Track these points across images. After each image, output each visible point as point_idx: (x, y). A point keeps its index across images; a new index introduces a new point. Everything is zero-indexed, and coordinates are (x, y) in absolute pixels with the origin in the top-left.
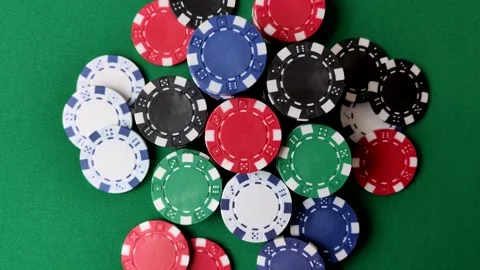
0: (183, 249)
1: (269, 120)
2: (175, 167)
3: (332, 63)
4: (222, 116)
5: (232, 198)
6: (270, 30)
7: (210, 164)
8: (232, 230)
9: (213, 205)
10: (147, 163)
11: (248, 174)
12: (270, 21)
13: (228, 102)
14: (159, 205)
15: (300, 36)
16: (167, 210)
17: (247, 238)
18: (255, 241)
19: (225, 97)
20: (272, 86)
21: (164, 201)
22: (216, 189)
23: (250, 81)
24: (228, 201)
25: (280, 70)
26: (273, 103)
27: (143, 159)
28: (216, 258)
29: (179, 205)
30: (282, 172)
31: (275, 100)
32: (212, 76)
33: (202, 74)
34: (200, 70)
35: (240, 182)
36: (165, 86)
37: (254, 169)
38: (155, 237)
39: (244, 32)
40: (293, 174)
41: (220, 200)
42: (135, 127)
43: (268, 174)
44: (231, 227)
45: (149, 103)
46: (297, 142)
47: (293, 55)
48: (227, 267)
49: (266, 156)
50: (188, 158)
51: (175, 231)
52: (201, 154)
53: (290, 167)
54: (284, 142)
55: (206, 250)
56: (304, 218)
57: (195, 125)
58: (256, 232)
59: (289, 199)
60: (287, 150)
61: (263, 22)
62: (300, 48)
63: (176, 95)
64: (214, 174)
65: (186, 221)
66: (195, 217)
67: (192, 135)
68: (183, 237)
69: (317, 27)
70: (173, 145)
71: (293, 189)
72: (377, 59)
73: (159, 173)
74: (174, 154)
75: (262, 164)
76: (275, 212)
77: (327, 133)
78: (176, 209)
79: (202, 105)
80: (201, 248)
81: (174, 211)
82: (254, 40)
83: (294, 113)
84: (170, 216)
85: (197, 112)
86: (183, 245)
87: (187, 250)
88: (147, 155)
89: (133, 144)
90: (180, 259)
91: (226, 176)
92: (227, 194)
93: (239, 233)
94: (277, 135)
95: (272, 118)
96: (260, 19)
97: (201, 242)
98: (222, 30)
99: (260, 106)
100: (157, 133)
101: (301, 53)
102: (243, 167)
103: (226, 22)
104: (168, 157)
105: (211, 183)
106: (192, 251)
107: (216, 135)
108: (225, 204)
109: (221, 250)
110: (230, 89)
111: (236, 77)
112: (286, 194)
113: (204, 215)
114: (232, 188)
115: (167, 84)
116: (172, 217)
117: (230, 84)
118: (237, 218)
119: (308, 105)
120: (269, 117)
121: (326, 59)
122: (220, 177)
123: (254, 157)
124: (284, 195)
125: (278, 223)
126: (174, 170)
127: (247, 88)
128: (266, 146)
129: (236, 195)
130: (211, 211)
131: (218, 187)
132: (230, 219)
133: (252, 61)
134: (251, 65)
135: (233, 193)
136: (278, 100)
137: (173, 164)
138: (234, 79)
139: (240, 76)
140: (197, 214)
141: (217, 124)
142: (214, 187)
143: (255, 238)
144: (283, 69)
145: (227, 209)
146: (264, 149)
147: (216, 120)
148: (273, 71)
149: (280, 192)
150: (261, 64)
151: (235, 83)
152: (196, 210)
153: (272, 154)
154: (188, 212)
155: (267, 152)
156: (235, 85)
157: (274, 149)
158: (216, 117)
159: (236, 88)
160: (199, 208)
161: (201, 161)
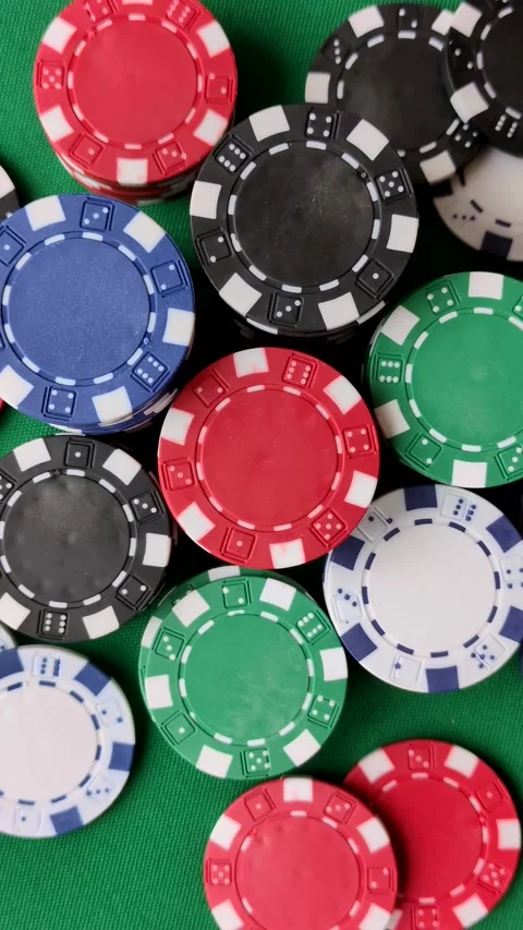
0: (349, 813)
1: (298, 374)
2: (179, 653)
3: (331, 127)
4: (186, 455)
5: (363, 617)
6: (133, 172)
7: (253, 581)
8: (420, 686)
9: (335, 665)
10: (112, 690)
11: (356, 534)
12: (116, 149)
13: (172, 413)
14: (214, 763)
15: (212, 128)
16: (241, 760)
17: (469, 677)
18: (492, 668)
19: (157, 408)
20: (239, 295)
21: (220, 747)
22: (310, 626)
23: (180, 328)
24: (358, 629)
25: (228, 243)
26: (274, 331)
27: (96, 690)
28: (440, 772)
29: (260, 728)
30: (427, 465)
31: (272, 322)
32: (86, 388)
33: (60, 402)
34: (47, 398)
35: (350, 565)
36: (8, 494)
37: (357, 513)
39: (72, 228)
40: (454, 451)
41: (342, 642)
42: (21, 638)
43: (397, 497)
44: (412, 679)
46: (401, 372)
47: (230, 185)
48: (478, 770)
49: (355, 463)
50: (190, 607)
51: (299, 790)
52: (215, 574)
53: (432, 440)
54: (372, 398)
55: (401, 772)
57: (145, 524)
58: (477, 648)
59: (490, 513)
60: (392, 410)
61: (102, 165)
62: (231, 156)
64: (280, 594)
65: (304, 748)
66: (313, 723)
67: (157, 551)
68: (329, 789)
69: (233, 76)
70: (134, 609)
71: (482, 485)
72: (426, 31)
73: (157, 693)
74: (154, 625)
75: (362, 489)
76: (482, 567)
77: (451, 294)
78: (260, 742)
79: (122, 465)
80: (386, 778)
81: (257, 750)
82: (110, 226)
83: (339, 312)
84: (258, 765)
85: (125, 493)
86: (344, 805)
87: (360, 808)
88: (98, 674)
89: (49, 676)
90: (361, 841)
91: (308, 578)
92: (343, 617)
93: (443, 679)
94: (343, 393)
95: (301, 368)
96: (89, 166)
97: (375, 765)
98: (20, 265)
99: (251, 361)
100: (77, 611)
101: (241, 165)
102: (327, 529)
103: (16, 238)
104: (147, 640)
105: (288, 619)
106: (371, 799)
107: (209, 511)
108: (357, 644)
109: (436, 746)
110: (151, 381)
111: (141, 345)
112: (474, 507)
113: (332, 703)
114: (343, 595)
115: (9, 486)
116: (267, 766)
117: (140, 371)
118: (410, 652)
119: (356, 269)
120: (291, 370)
121: (310, 131)
122: (298, 589)
123: (334, 487)
124: (472, 513)
125: (510, 586)
126: (184, 660)
127: (187, 348)
128: (338, 440)
129: (366, 601)
130: (341, 680)
131: (311, 616)
132: (398, 666)
133: (147, 278)
134: (151, 290)
135: (355, 604)
136: (279, 314)
137: (169, 648)
138: (140, 352)
139: (146, 334)
140: (315, 712)
141: (189, 482)
142: (300, 624)
143: (487, 660)
144: (233, 236)
145: (371, 647)
146: (340, 450)
147: (180, 475)
148: (213, 259)
149: (456, 513)
150: (172, 267)
151: (150, 359)
152: (306, 706)
153: (366, 447)
154: (291, 726)
155: (352, 450)
156: (156, 364)
157: (363, 432)
158: (172, 469)
159: (161, 369)
160: (309, 697)
161: (226, 590)
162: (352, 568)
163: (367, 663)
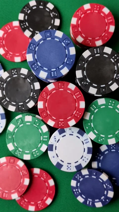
0: (26, 175)
1: (78, 95)
2: (21, 124)
3: (117, 60)
4: (48, 93)
5: (55, 144)
6: (80, 39)
7: (42, 123)
8: (55, 164)
9: (44, 148)
10: (4, 121)
11: (65, 129)
12: (80, 34)
13: (52, 84)
14: (10, 147)
15: (99, 43)
16: (15, 151)
17: (64, 169)
18: (69, 171)
19: (51, 81)
20: (79, 74)
21: (14, 145)
22: (45, 138)
23: (65, 71)
24: (52, 145)
25: (84, 64)
26: (80, 85)
27: (2, 119)
28: (46, 181)
29: (23, 148)
30: (86, 128)
31: (81, 83)
32: (41, 68)
33: (35, 67)
34: (34, 64)
36: (15, 74)
37: (68, 126)
38: (9, 167)
39: (61, 40)
40: (93, 130)
41: (48, 145)
43: (77, 129)
44: (54, 162)
45: (5, 84)
46: (95, 109)
47: (93, 55)
48: (53, 186)
49: (75, 118)
50: (29, 118)
51: (21, 164)
52: (37, 116)
53: (91, 125)
54: (87, 109)
55: (40, 176)
56: (100, 157)
57: (32, 98)
58: (69, 165)
59: (90, 145)
60: (89, 114)
61: (76, 34)
62: (97, 50)
63: (21, 79)
64: (45, 129)
65: (27, 157)
66: (32, 155)
67: (31, 104)
68: (26, 168)
69: (110, 37)
70: (19, 110)
71: (93, 139)
73: (11, 127)
74: (20, 116)
75: (72, 122)
76: (81, 153)
77: (114, 104)
78: (21, 150)
79: (37, 86)
80: (37, 174)
81: (20, 151)
82: (68, 45)
83: (93, 91)
84: (17, 154)
85: (34, 90)
86: (26, 172)
87: (28, 175)
88: (4, 116)
90: (23, 181)
91: (52, 130)
92: (52, 141)
93: (59, 166)
94: (82, 105)
95: (79, 94)
96: (74, 32)
97: (37, 171)
98: (48, 39)
99: (72, 86)
100: (9, 103)
101: (97, 53)
102: (61, 124)
103: (51, 34)
104: (17, 118)
105: (43, 134)
106: (31, 176)
107: (44, 105)
108: (50, 148)
109: (49, 176)
110: (53, 76)
111: (56, 68)
112: (89, 142)
113: (38, 154)
114: (55, 138)
115: (16, 73)
116: (19, 155)
117: (52, 73)
118: (58, 157)
119: (102, 86)
120: (77, 93)
121: (113, 57)
122: (48, 131)
123: (68, 118)
124: (87, 142)
125: (83, 160)
126: (20, 126)
127: (63, 76)
128: (75, 112)
129: (58, 142)
130: (43, 152)
131: (47, 137)
132: (54, 157)
133: (66, 59)
134: (65, 61)
135: (55, 141)
136: (83, 83)
137: (19, 122)
138: (55, 69)
139: (58, 68)
140: (34, 153)
141: (45, 97)
142: (44, 137)
143: (69, 169)
144: (86, 64)
145: (52, 150)
146: (74, 113)
147: (45, 95)
148: (80, 65)
149: (85, 140)
150: (72, 60)
151: (56, 72)
152: (33, 151)
153: (79, 117)
154: (28, 152)
155: (76, 115)
156: (56, 74)
157: (80, 114)
158: (44, 93)
159: (56, 75)
160: (35, 150)
161: (37, 121)
162: (60, 134)
163: (49, 152)
